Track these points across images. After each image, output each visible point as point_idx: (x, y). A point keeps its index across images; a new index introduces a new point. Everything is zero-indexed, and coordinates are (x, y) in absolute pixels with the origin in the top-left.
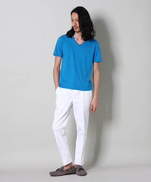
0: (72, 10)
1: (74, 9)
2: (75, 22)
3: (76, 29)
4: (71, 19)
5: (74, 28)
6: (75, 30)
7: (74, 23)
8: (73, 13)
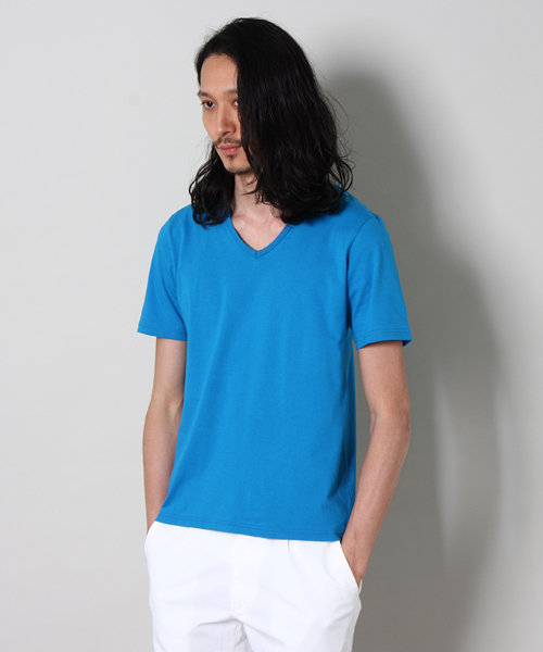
0: (199, 43)
1: (212, 35)
2: (226, 112)
3: (231, 157)
4: (201, 94)
5: (219, 152)
6: (227, 164)
7: (220, 116)
8: (211, 61)
